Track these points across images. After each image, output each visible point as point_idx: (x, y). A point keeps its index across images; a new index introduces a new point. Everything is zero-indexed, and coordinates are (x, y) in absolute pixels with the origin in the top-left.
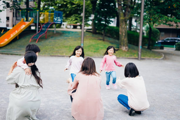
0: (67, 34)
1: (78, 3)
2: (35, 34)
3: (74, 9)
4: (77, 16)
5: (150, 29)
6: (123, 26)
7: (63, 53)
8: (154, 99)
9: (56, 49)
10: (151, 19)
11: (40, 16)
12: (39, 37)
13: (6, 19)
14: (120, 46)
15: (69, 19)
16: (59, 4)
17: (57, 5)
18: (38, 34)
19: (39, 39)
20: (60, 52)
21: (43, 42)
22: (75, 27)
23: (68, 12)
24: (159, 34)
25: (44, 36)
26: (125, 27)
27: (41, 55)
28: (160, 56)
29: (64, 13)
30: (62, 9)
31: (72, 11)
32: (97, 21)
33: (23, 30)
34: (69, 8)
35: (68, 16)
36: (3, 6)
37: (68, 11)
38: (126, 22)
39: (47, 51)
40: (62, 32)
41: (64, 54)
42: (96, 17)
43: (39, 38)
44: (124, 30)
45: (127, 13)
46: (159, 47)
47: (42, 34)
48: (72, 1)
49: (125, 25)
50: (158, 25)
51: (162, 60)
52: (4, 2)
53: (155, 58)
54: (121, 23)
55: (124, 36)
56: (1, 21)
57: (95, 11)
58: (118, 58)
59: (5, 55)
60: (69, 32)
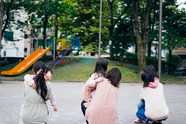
0: (84, 61)
1: (95, 31)
2: (52, 61)
3: (91, 37)
4: (95, 44)
6: (142, 50)
7: (79, 78)
9: (73, 75)
10: (170, 42)
11: (57, 44)
12: (56, 64)
14: (139, 71)
15: (87, 48)
16: (76, 32)
17: (75, 34)
18: (55, 61)
19: (55, 66)
20: (76, 77)
21: (59, 68)
22: (93, 54)
23: (85, 41)
24: (180, 60)
25: (60, 63)
26: (143, 50)
27: (58, 81)
29: (81, 41)
30: (79, 38)
31: (90, 39)
32: (114, 46)
33: (40, 58)
35: (85, 44)
36: (20, 35)
37: (85, 39)
38: (144, 46)
39: (63, 77)
40: (79, 59)
41: (81, 80)
42: (113, 42)
43: (55, 65)
44: (142, 54)
45: (145, 36)
46: (181, 74)
47: (59, 61)
48: (89, 29)
49: (143, 49)
50: (177, 47)
51: (184, 85)
52: (21, 31)
53: (176, 82)
54: (139, 47)
55: (143, 60)
56: (18, 50)
57: (112, 37)
58: (137, 82)
59: (21, 81)
60: (86, 59)
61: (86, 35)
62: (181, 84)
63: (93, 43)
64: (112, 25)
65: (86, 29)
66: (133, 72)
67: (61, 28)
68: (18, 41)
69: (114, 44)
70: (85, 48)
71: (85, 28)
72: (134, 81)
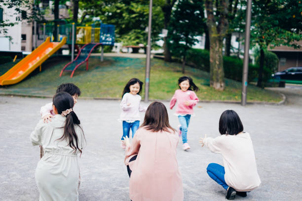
0: (122, 63)
1: (140, 11)
2: (69, 63)
3: (133, 21)
4: (139, 33)
5: (261, 54)
6: (217, 49)
7: (115, 94)
8: (268, 171)
9: (104, 88)
10: (263, 37)
11: (77, 32)
12: (76, 67)
13: (20, 38)
14: (211, 82)
15: (126, 38)
16: (109, 12)
17: (106, 14)
18: (74, 62)
19: (75, 71)
20: (110, 92)
21: (82, 75)
22: (135, 51)
23: (123, 26)
24: (276, 61)
25: (84, 65)
26: (219, 49)
28: (278, 99)
29: (117, 27)
30: (113, 21)
31: (131, 24)
32: (172, 40)
33: (49, 56)
34: (126, 18)
35: (123, 32)
36: (15, 16)
37: (123, 24)
38: (221, 41)
39: (88, 91)
40: (113, 59)
41: (118, 96)
42: (170, 33)
43: (75, 69)
44: (217, 55)
45: (223, 26)
46: (277, 83)
47: (80, 62)
48: (130, 7)
49: (220, 47)
50: (275, 46)
51: (283, 106)
52: (17, 10)
53: (270, 102)
54: (212, 44)
55: (218, 65)
56: (12, 41)
57: (168, 24)
58: (207, 102)
59: (19, 98)
60: (125, 60)
61: (125, 17)
62: (278, 105)
63: (137, 30)
64: (168, 4)
65: (125, 8)
66: (202, 84)
67: (83, 5)
68: (11, 26)
69: (172, 37)
70: (122, 39)
71: (124, 5)
72: (203, 100)
